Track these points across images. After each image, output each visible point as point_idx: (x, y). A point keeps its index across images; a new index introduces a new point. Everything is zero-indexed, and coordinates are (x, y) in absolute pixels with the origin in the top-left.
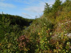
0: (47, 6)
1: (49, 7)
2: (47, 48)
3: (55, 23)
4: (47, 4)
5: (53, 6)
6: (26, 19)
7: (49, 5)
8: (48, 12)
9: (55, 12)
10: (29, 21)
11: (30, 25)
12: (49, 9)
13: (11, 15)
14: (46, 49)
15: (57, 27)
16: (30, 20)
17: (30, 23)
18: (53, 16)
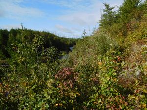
0: (106, 11)
1: (111, 12)
2: (115, 92)
3: (126, 46)
4: (107, 6)
5: (121, 9)
6: (63, 38)
7: (112, 9)
8: (110, 24)
9: (125, 24)
10: (68, 43)
11: (71, 51)
12: (111, 16)
13: (32, 31)
14: (112, 95)
15: (130, 52)
16: (71, 40)
17: (71, 46)
18: (121, 31)
